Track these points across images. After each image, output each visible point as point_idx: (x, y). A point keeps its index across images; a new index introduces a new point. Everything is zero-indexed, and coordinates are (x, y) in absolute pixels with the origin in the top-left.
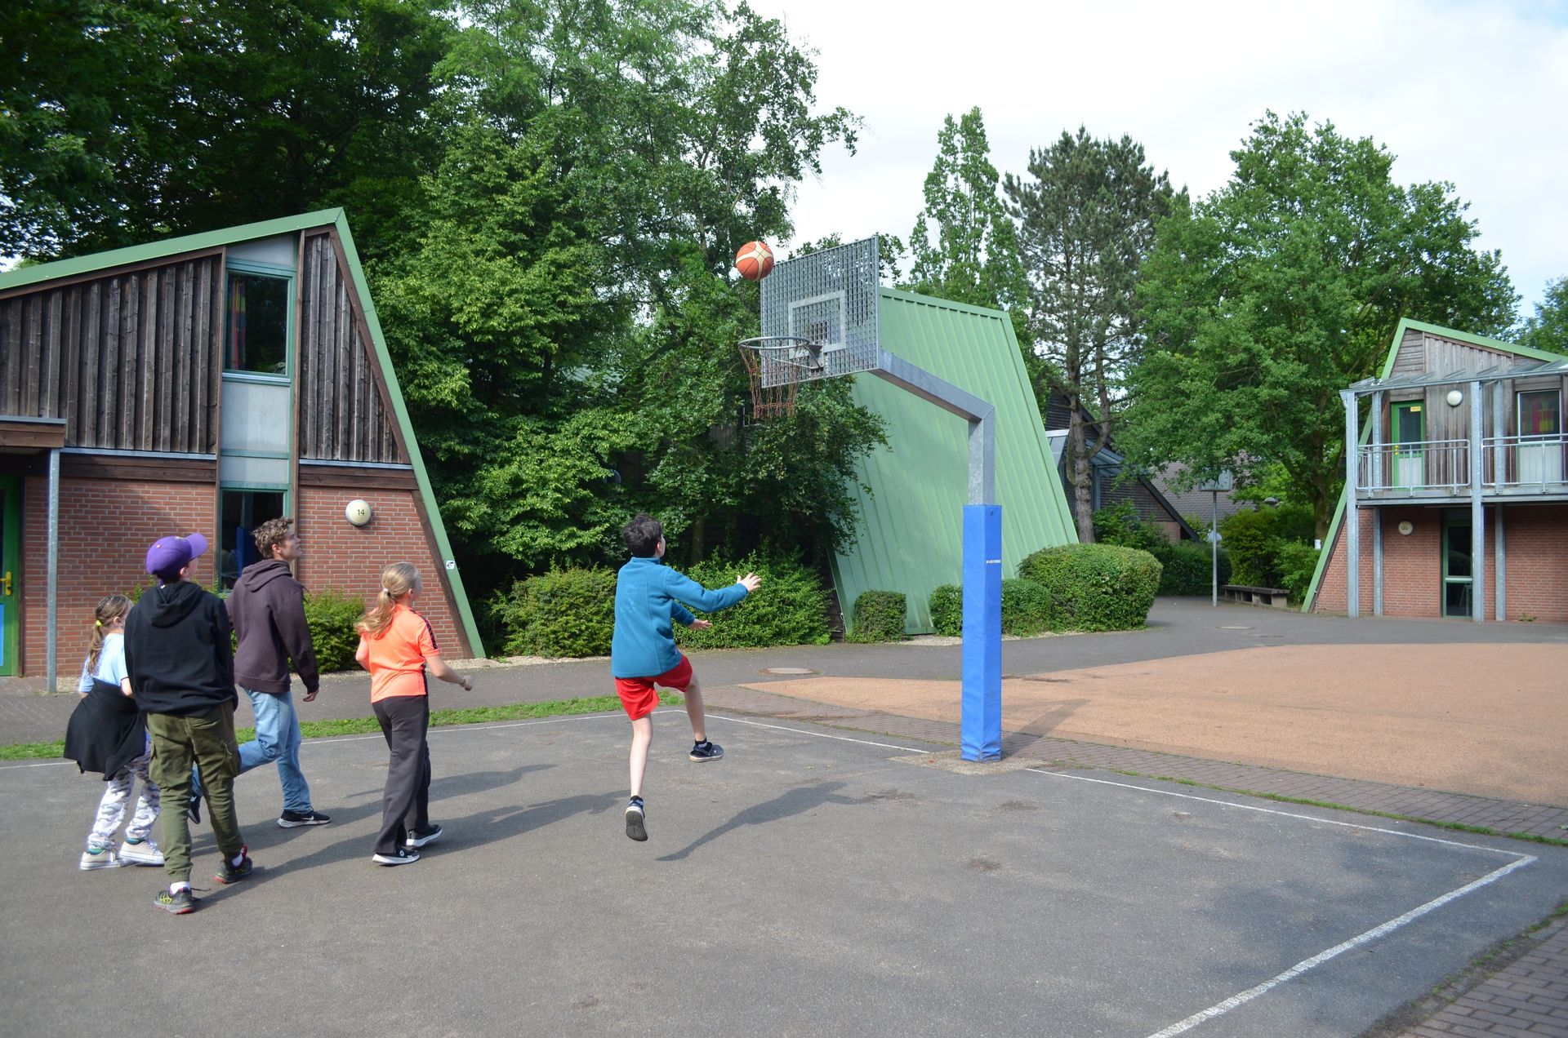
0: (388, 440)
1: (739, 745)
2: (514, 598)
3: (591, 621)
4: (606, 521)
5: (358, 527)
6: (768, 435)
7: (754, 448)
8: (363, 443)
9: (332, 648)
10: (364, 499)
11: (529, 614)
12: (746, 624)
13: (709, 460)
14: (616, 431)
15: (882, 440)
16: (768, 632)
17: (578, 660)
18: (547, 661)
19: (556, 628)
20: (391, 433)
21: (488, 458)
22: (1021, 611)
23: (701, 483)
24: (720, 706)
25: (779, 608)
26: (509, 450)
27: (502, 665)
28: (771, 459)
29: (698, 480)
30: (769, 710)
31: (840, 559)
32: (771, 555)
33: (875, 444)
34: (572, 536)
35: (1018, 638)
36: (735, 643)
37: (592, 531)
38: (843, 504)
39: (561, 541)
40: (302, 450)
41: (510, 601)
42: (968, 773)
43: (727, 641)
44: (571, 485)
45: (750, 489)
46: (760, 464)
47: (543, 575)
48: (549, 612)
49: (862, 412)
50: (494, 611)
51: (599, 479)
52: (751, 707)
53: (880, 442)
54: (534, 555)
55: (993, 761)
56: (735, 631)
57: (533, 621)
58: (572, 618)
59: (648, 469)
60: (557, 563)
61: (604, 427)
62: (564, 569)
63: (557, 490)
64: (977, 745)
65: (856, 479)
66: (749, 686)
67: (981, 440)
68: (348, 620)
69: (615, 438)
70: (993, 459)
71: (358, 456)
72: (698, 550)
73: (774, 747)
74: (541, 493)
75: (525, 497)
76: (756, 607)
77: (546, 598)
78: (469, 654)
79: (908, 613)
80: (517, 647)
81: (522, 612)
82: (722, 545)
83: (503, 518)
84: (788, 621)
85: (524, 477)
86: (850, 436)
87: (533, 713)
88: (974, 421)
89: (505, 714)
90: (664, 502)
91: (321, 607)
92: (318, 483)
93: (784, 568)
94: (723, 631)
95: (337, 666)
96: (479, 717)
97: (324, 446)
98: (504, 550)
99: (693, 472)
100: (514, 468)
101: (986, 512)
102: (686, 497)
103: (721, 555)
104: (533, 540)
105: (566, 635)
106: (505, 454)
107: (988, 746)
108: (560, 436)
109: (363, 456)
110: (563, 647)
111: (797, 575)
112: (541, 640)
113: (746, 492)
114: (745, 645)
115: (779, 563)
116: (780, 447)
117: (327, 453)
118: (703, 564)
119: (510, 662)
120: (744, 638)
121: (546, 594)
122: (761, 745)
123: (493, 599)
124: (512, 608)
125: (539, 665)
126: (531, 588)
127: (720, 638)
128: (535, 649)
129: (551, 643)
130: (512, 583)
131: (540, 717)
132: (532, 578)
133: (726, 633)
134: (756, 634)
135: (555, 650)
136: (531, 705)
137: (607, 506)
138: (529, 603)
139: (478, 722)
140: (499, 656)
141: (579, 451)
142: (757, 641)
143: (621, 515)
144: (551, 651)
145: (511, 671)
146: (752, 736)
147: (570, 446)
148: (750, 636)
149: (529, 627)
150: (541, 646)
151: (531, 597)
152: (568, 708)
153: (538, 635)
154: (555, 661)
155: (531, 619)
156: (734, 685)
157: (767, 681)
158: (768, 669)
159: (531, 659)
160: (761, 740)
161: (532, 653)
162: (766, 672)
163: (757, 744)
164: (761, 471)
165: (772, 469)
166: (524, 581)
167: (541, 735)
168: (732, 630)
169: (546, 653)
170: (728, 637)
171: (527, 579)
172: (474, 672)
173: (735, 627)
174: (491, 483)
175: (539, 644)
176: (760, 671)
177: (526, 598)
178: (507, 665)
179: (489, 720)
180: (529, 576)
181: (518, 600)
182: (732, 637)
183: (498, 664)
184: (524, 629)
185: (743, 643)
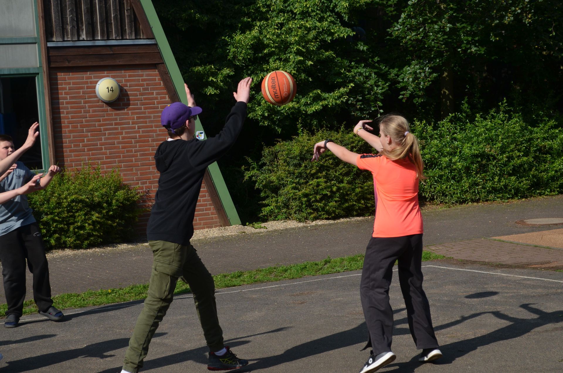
0: (129, 16)
2: (264, 164)
3: (342, 182)
4: (350, 82)
5: (109, 104)
8: (106, 21)
9: (94, 223)
10: (113, 77)
11: (280, 179)
12: (501, 176)
16: (525, 183)
17: (332, 222)
18: (301, 225)
19: (308, 191)
20: (132, 9)
23: (445, 33)
25: (535, 158)
26: (249, 15)
27: (258, 230)
29: (442, 30)
30: (524, 261)
34: (317, 99)
36: (491, 196)
37: (336, 93)
39: (306, 104)
40: (48, 34)
41: (260, 167)
43: (483, 195)
44: (313, 46)
45: (496, 36)
47: (291, 140)
48: (300, 175)
50: (246, 178)
51: (341, 40)
52: (506, 259)
56: (489, 184)
57: (284, 185)
58: (322, 180)
59: (390, 25)
60: (304, 126)
62: (312, 132)
63: (298, 53)
66: (504, 238)
68: (106, 195)
71: (102, 35)
72: (446, 103)
74: (283, 57)
76: (510, 158)
77: (296, 162)
78: (226, 222)
80: (271, 212)
81: (273, 178)
82: (472, 95)
84: (546, 171)
85: (266, 42)
87: (287, 274)
89: (259, 277)
90: (409, 58)
91: (80, 184)
92: (67, 64)
93: (538, 116)
94: (477, 185)
95: (100, 240)
96: (235, 281)
97: (69, 28)
98: (250, 115)
99: (436, 23)
100: (255, 32)
102: (430, 49)
103: (471, 107)
105: (318, 197)
106: (246, 19)
109: (107, 35)
110: (316, 210)
111: (552, 123)
112: (294, 204)
113: (493, 39)
114: (502, 198)
115: (533, 111)
117: (72, 35)
118: (452, 116)
119: (265, 227)
120: (500, 190)
121: (295, 158)
122: (512, 296)
123: (245, 166)
124: (263, 174)
125: (293, 229)
126: (280, 153)
127: (475, 192)
128: (289, 213)
129: (304, 206)
130: (262, 149)
131: (293, 278)
132: (280, 143)
133: (480, 187)
134: (512, 186)
135: (308, 213)
136: (285, 268)
137: (351, 66)
138: (280, 167)
139: (234, 286)
140: (254, 223)
141: (318, 12)
142: (514, 193)
143: (365, 74)
144: (305, 215)
145: (267, 235)
146: (504, 287)
147: (309, 7)
148: (506, 188)
149: (281, 192)
150: (294, 210)
151: (281, 162)
152: (321, 268)
153: (291, 199)
154: (309, 224)
155: (283, 184)
156: (489, 238)
157: (523, 233)
158: (525, 221)
159: (285, 224)
160: (512, 291)
161: (286, 218)
162: (522, 222)
163: (508, 295)
164: (508, 16)
165: (518, 13)
166: (273, 146)
167: (294, 295)
168: (487, 183)
169: (299, 217)
170: (483, 190)
171: (276, 144)
172: (230, 239)
173: (490, 180)
174: (234, 49)
175: (292, 208)
176: (516, 222)
177: (276, 163)
178: (262, 230)
179: (244, 283)
180: (278, 141)
181: (268, 166)
182: (488, 190)
183: (253, 230)
184: (277, 194)
185: (499, 195)
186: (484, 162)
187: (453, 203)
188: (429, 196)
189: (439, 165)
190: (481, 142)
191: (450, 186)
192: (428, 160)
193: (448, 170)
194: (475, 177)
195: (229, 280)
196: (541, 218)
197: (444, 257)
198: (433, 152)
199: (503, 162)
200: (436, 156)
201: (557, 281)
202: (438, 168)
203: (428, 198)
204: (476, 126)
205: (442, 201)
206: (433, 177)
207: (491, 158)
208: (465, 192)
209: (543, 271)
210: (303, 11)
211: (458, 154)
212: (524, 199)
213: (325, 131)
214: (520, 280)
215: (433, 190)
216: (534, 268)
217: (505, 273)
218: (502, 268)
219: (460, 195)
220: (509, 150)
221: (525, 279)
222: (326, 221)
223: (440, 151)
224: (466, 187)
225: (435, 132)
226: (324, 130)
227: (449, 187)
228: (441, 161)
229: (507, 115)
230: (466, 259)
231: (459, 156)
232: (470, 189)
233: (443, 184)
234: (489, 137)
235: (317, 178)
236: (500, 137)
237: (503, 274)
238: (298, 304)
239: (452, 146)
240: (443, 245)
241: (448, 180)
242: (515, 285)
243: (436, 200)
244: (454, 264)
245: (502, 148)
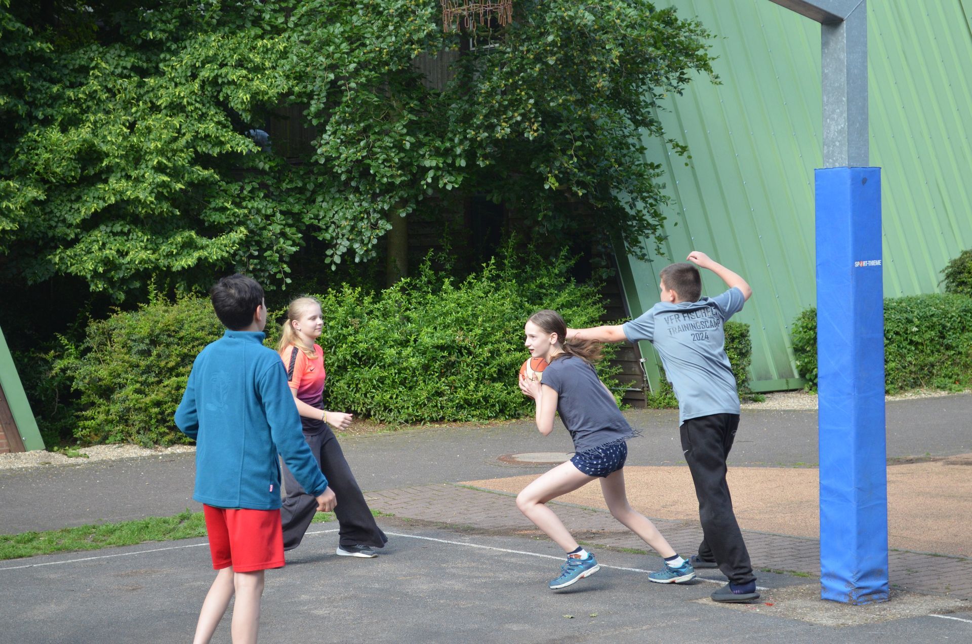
1: (447, 584)
2: (89, 349)
4: (240, 224)
6: (511, 60)
7: (485, 87)
11: (115, 375)
12: (479, 381)
13: (411, 111)
14: (258, 69)
15: (703, 64)
18: (147, 452)
19: (160, 397)
21: (40, 116)
22: (948, 347)
24: (427, 518)
26: (77, 102)
27: (72, 461)
28: (515, 103)
30: (509, 523)
31: (635, 264)
32: (520, 264)
33: (691, 72)
34: (189, 245)
35: (944, 393)
36: (463, 414)
37: (223, 239)
38: (640, 175)
41: (83, 353)
42: (830, 623)
43: (449, 412)
44: (182, 159)
45: (485, 157)
46: (497, 113)
47: (137, 310)
48: (148, 370)
49: (668, 19)
50: (56, 371)
51: (233, 155)
52: (478, 518)
53: (699, 68)
54: (123, 281)
55: (875, 602)
56: (461, 393)
57: (122, 386)
60: (160, 288)
61: (240, 64)
62: (172, 298)
63: (160, 169)
64: (847, 575)
65: (660, 131)
66: (479, 484)
67: (843, 56)
69: (258, 84)
70: (864, 88)
72: (397, 260)
73: (508, 585)
74: (134, 174)
75: (106, 181)
76: (494, 353)
77: (143, 347)
78: (17, 445)
79: (754, 356)
80: (97, 430)
81: (103, 372)
82: (438, 248)
83: (69, 218)
85: (104, 148)
86: (646, 60)
87: (113, 538)
88: (831, 22)
89: (66, 542)
93: (541, 286)
94: (440, 394)
96: (22, 549)
98: (73, 269)
100: (85, 132)
101: (854, 179)
103: (436, 267)
104: (122, 254)
106: (70, 110)
107: (865, 576)
108: (162, 81)
112: (136, 419)
114: (480, 417)
115: (534, 278)
116: (530, 83)
118: (406, 283)
119: (85, 456)
120: (477, 404)
121: (142, 340)
122: (485, 582)
123: (56, 352)
124: (86, 365)
125: (132, 459)
126: (116, 331)
127: (436, 406)
128: (128, 432)
129: (153, 421)
130: (85, 324)
131: (123, 545)
132: (117, 314)
133: (445, 398)
134: (495, 399)
135: (160, 434)
136: (111, 527)
137: (241, 196)
138: (115, 356)
139: (21, 557)
140: (67, 448)
141: (197, 105)
142: (500, 410)
143: (266, 211)
144: (154, 436)
145: (87, 469)
146: (473, 567)
147: (183, 97)
148: (487, 401)
149: (115, 397)
150: (137, 428)
151: (117, 347)
152: (174, 529)
153: (132, 410)
154: (161, 451)
155: (119, 384)
156: (454, 484)
157: (510, 476)
158: (514, 456)
159: (120, 450)
160: (486, 574)
161: (122, 441)
162: (510, 460)
163: (479, 581)
164: (501, 125)
165: (517, 121)
166: (105, 320)
167: (121, 576)
168: (456, 392)
169: (145, 440)
170: (450, 404)
171: (110, 317)
172: (24, 474)
173: (461, 387)
174: (47, 155)
175: (133, 425)
176: (499, 459)
177: (109, 348)
178: (80, 460)
179: (40, 552)
180: (114, 312)
181: (96, 351)
182: (458, 404)
183: (65, 460)
184: (108, 399)
185: (475, 413)
186: (453, 358)
187: (401, 423)
188: (362, 410)
189: (381, 362)
190: (449, 326)
191: (397, 395)
192: (362, 352)
193: (395, 369)
194: (437, 383)
195: (13, 547)
196: (539, 452)
197: (380, 513)
198: (371, 338)
199: (484, 359)
200: (377, 345)
201: (559, 558)
202: (378, 365)
203: (361, 414)
204: (442, 299)
205: (384, 420)
206: (371, 380)
207: (464, 352)
208: (420, 405)
209: (538, 542)
210: (172, 103)
211: (412, 343)
212: (514, 421)
213: (194, 298)
214: (500, 556)
215: (368, 401)
216: (523, 535)
217: (476, 544)
218: (472, 534)
219: (413, 410)
220: (493, 339)
221: (508, 554)
222: (189, 447)
223: (383, 339)
224: (422, 398)
225: (376, 306)
226: (192, 295)
227: (395, 396)
228: (384, 354)
229: (493, 284)
230: (415, 517)
231: (414, 347)
232: (428, 401)
233: (386, 391)
234: (463, 318)
235: (177, 376)
236: (480, 319)
237: (473, 545)
238: (127, 590)
239: (403, 329)
240: (380, 492)
241: (393, 385)
242: (492, 564)
243: (372, 418)
244: (396, 526)
245: (482, 336)
